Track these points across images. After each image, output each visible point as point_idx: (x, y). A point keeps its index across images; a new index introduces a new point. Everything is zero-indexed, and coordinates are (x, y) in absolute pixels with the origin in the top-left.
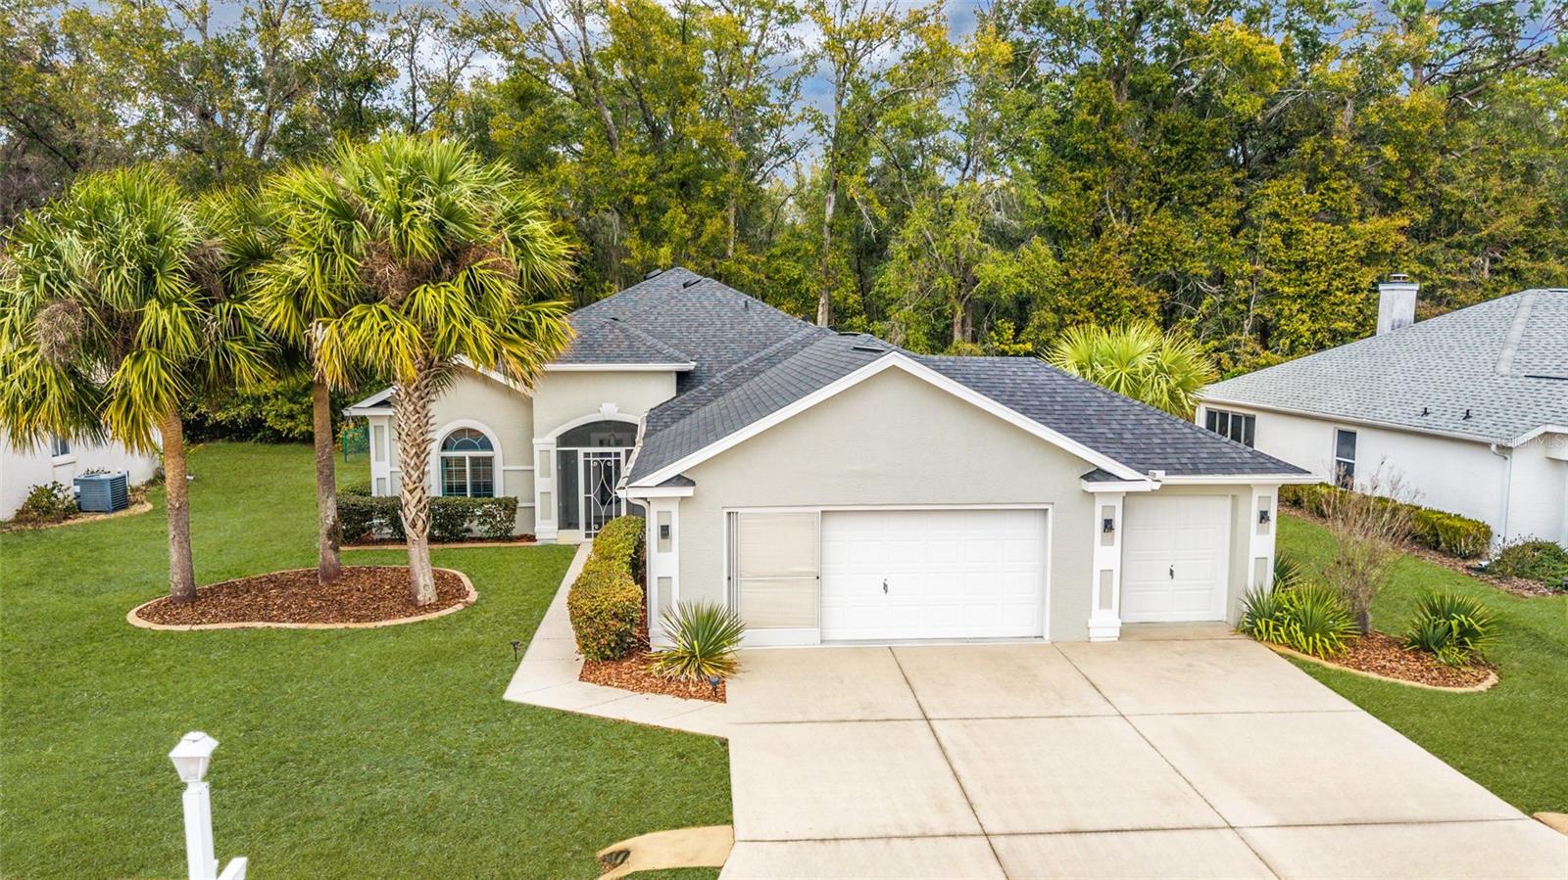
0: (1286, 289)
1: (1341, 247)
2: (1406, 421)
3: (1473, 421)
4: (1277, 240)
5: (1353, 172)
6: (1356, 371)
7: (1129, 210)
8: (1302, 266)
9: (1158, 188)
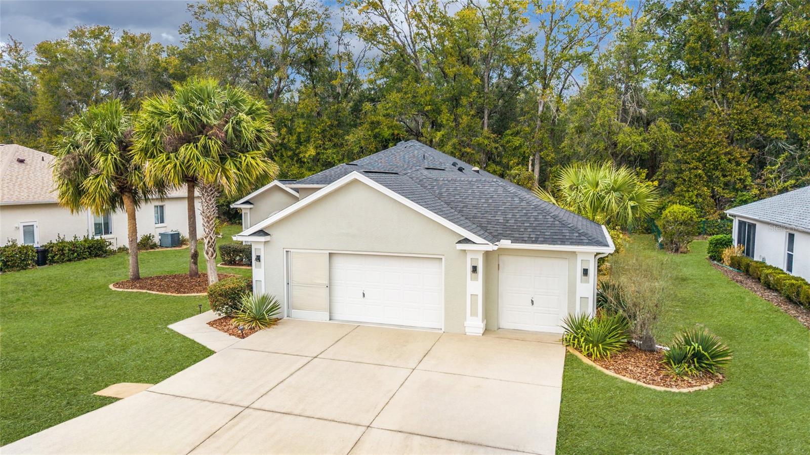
7: (727, 99)
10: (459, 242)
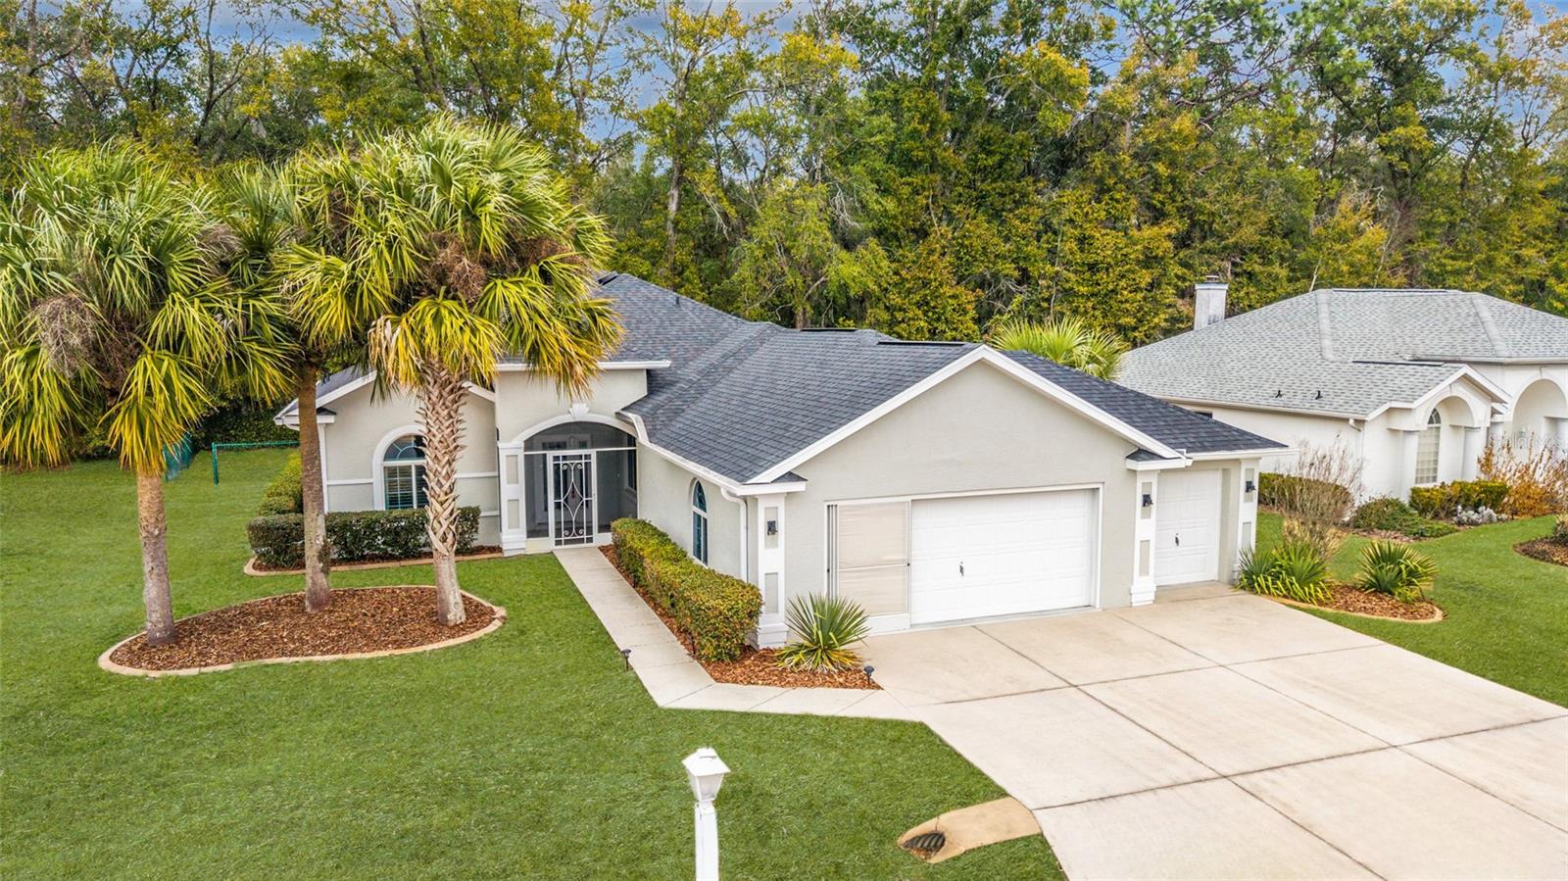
0: (1081, 288)
1: (1124, 251)
2: (1264, 402)
3: (1325, 400)
4: (1074, 245)
5: (1129, 185)
6: (1194, 360)
7: (949, 213)
8: (1093, 267)
9: (974, 194)
10: (1132, 457)
